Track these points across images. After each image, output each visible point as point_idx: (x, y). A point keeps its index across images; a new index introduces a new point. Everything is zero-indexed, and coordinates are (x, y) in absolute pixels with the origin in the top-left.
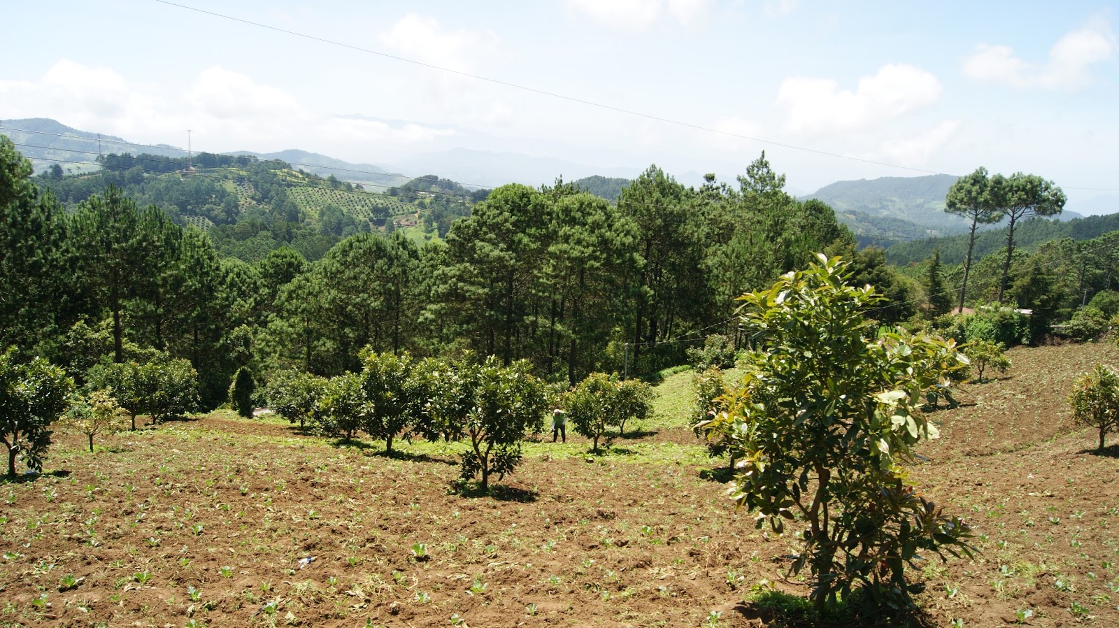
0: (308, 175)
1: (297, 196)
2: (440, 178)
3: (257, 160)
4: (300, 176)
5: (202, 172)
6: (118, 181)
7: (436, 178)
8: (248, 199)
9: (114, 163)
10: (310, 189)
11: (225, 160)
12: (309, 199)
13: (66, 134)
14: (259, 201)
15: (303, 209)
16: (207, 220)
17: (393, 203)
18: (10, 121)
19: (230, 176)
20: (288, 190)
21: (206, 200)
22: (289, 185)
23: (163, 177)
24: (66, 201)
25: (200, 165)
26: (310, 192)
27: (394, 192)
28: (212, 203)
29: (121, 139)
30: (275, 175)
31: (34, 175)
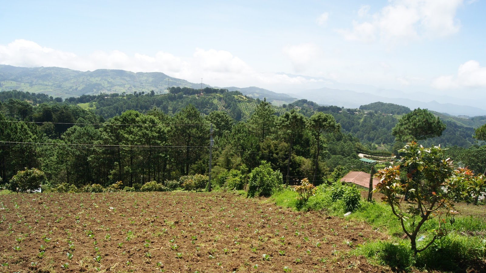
0: (248, 98)
1: (242, 107)
2: (308, 100)
3: (228, 91)
4: (245, 98)
5: (205, 95)
6: (173, 98)
8: (222, 107)
9: (173, 90)
10: (248, 103)
11: (215, 91)
12: (247, 108)
13: (167, 78)
14: (226, 108)
15: (244, 112)
16: (205, 114)
17: (282, 111)
18: (147, 73)
19: (216, 97)
20: (239, 104)
21: (206, 106)
22: (239, 102)
23: (190, 97)
24: (153, 105)
25: (205, 92)
26: (248, 105)
27: (284, 106)
28: (207, 108)
29: (186, 81)
30: (234, 97)
31: (144, 94)
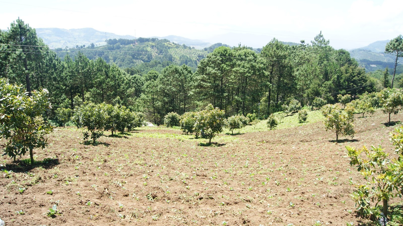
0: (176, 44)
1: (172, 52)
2: (223, 44)
3: (158, 39)
4: (173, 45)
5: (140, 44)
6: (112, 48)
7: (221, 44)
8: (155, 53)
9: (111, 42)
10: (176, 49)
11: (148, 40)
12: (176, 53)
13: (97, 33)
14: (159, 54)
15: (174, 56)
16: (141, 61)
17: (205, 53)
18: (78, 29)
19: (149, 45)
20: (169, 50)
21: (141, 54)
22: (169, 48)
23: (127, 46)
24: (95, 55)
25: (139, 42)
26: (176, 50)
27: (206, 49)
28: (143, 55)
29: (114, 34)
30: (164, 45)
31: (85, 47)
